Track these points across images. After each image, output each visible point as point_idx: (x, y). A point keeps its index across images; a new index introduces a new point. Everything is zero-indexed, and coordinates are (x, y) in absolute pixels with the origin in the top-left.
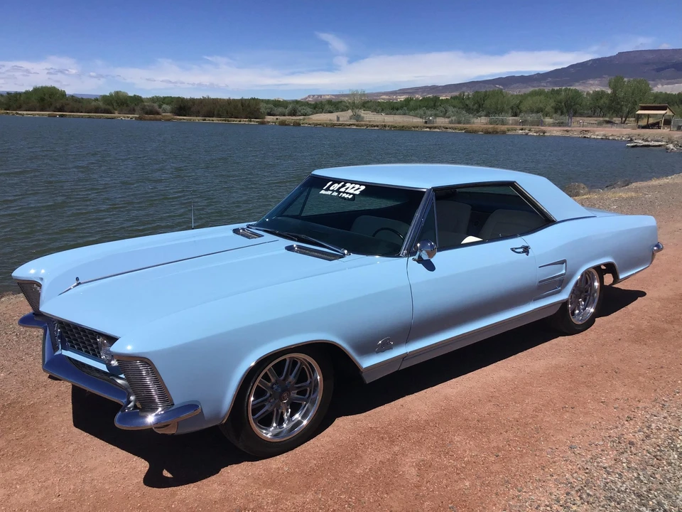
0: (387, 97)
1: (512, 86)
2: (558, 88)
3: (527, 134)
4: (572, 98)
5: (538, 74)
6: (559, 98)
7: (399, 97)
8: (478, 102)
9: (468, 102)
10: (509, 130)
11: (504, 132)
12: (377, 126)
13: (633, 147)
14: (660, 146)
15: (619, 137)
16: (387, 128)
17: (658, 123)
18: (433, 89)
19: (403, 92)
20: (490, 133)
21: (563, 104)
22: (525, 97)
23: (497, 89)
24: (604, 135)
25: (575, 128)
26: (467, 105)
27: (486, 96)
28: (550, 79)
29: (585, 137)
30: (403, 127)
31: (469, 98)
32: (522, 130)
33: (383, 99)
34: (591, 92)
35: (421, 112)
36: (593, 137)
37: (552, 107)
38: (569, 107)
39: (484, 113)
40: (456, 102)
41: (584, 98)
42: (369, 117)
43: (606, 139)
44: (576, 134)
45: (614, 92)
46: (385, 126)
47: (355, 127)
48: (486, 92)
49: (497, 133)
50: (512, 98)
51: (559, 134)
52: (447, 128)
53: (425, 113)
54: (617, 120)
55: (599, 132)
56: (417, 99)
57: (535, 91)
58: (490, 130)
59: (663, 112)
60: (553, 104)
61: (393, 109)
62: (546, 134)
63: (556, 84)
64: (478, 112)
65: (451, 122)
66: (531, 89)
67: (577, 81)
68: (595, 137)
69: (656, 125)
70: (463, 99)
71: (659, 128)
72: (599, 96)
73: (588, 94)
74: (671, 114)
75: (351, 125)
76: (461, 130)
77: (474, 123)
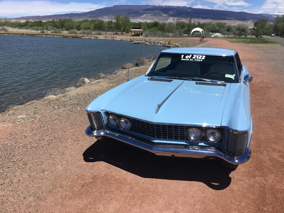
0: (15, 21)
1: (73, 18)
2: (94, 19)
3: (90, 38)
4: (100, 23)
5: (84, 13)
6: (95, 23)
7: (21, 21)
8: (61, 24)
9: (57, 24)
10: (82, 36)
11: (80, 37)
12: (19, 34)
13: (134, 43)
14: (143, 43)
15: (127, 39)
16: (24, 35)
17: (138, 34)
18: (38, 17)
19: (23, 18)
20: (74, 37)
21: (97, 26)
22: (81, 23)
23: (67, 18)
24: (121, 39)
25: (108, 36)
26: (56, 25)
27: (65, 21)
28: (89, 15)
29: (114, 40)
30: (32, 34)
31: (57, 22)
32: (88, 36)
33: (13, 21)
34: (107, 21)
35: (36, 28)
36: (117, 39)
37: (93, 27)
38: (100, 27)
39: (65, 29)
40: (50, 24)
41: (105, 24)
42: (11, 30)
43: (122, 40)
44: (110, 39)
45: (117, 21)
46: (23, 34)
47: (7, 34)
48: (64, 19)
49: (77, 37)
50: (76, 23)
51: (103, 38)
52: (54, 35)
53: (37, 28)
54: (120, 33)
55: (118, 38)
56: (31, 22)
57: (85, 20)
58: (74, 36)
59: (140, 30)
60: (93, 26)
61: (20, 26)
62: (98, 38)
63: (91, 17)
64: (62, 28)
65: (52, 32)
66: (82, 19)
67: (100, 16)
68: (118, 39)
69: (138, 35)
70: (54, 22)
71: (139, 36)
72: (111, 23)
73: (106, 22)
74: (143, 31)
75: (5, 33)
76: (61, 36)
77: (63, 33)
